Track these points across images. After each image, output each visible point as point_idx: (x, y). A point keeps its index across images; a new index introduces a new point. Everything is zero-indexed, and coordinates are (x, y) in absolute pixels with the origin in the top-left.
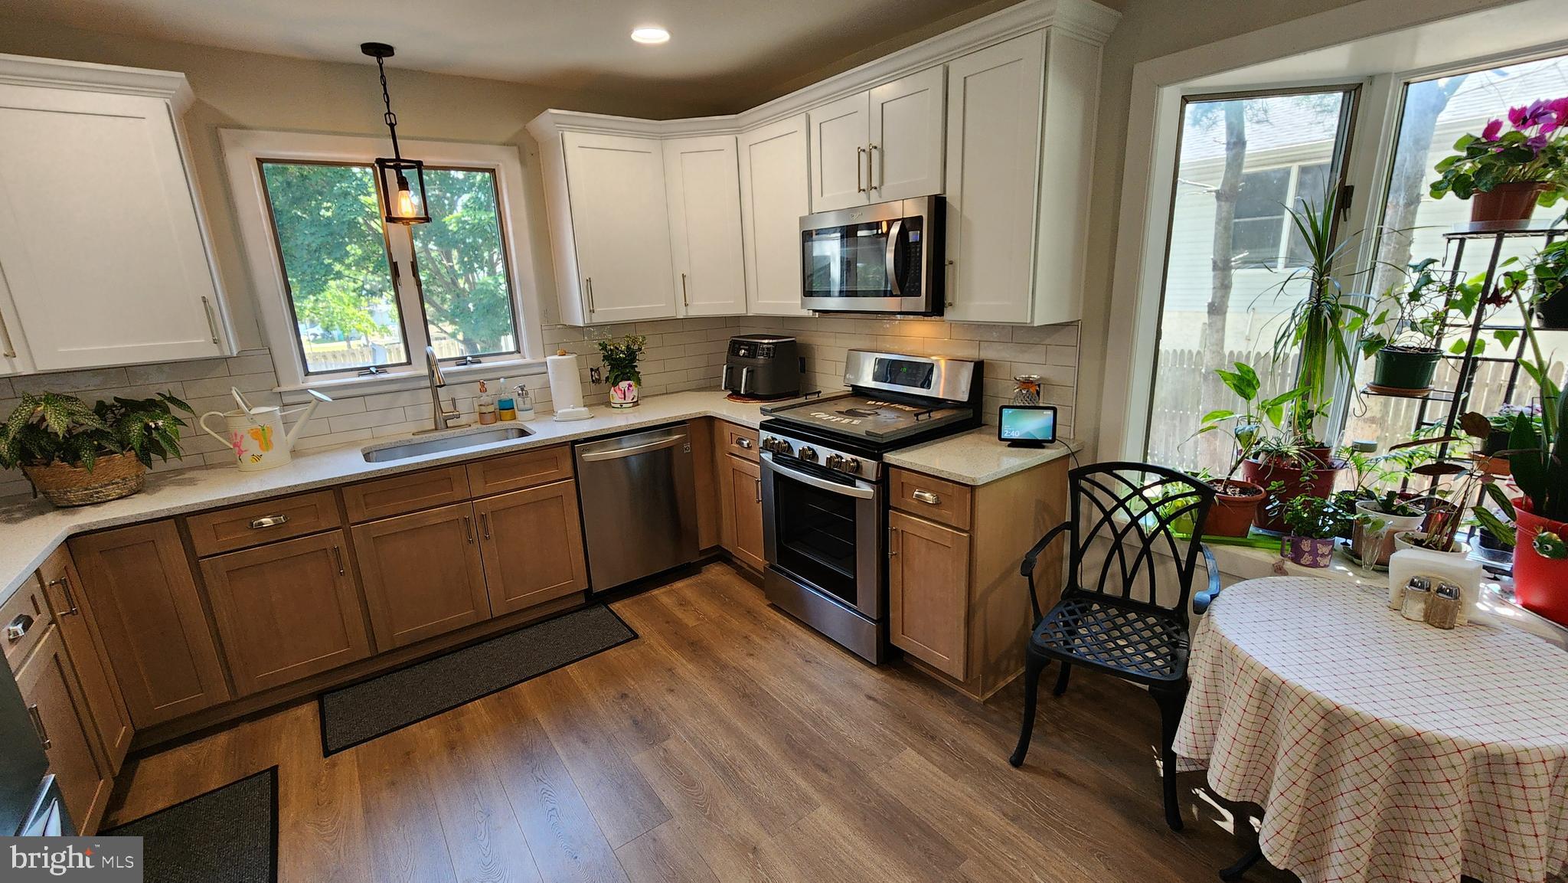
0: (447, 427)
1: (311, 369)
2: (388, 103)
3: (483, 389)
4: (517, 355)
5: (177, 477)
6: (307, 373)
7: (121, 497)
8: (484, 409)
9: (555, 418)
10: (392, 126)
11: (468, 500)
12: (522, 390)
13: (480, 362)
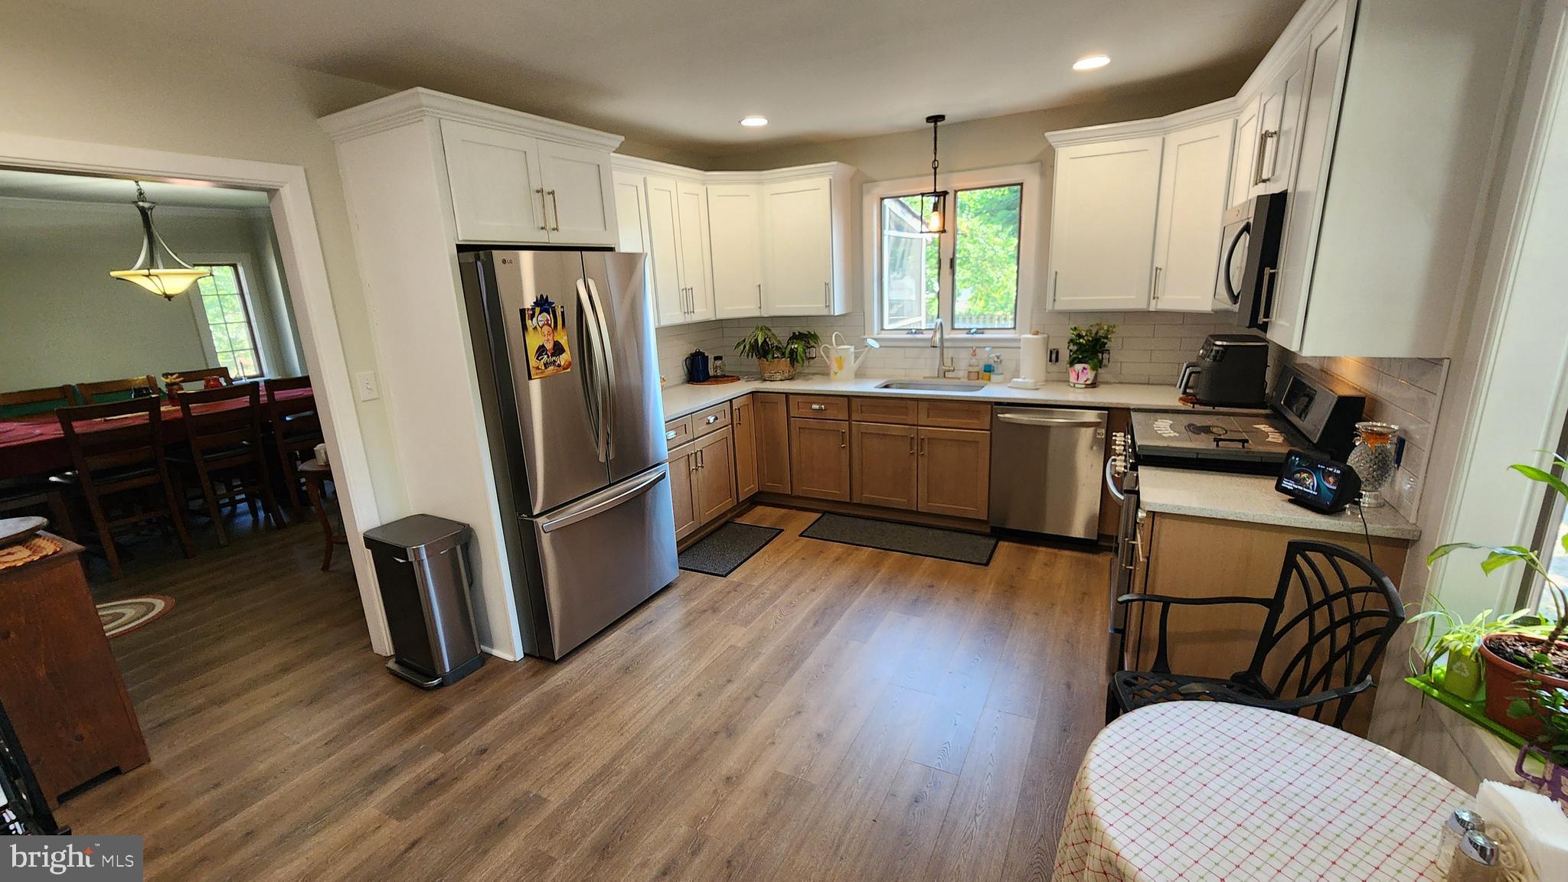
0: (945, 377)
1: (885, 327)
2: (935, 154)
3: (974, 354)
4: (1013, 331)
5: (805, 376)
6: (882, 329)
7: (781, 380)
8: (971, 369)
9: (1009, 385)
10: (935, 168)
11: (914, 425)
12: (998, 358)
13: (983, 333)
